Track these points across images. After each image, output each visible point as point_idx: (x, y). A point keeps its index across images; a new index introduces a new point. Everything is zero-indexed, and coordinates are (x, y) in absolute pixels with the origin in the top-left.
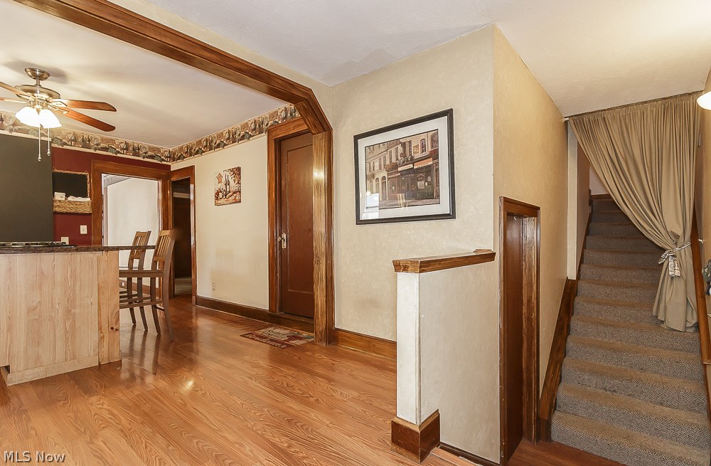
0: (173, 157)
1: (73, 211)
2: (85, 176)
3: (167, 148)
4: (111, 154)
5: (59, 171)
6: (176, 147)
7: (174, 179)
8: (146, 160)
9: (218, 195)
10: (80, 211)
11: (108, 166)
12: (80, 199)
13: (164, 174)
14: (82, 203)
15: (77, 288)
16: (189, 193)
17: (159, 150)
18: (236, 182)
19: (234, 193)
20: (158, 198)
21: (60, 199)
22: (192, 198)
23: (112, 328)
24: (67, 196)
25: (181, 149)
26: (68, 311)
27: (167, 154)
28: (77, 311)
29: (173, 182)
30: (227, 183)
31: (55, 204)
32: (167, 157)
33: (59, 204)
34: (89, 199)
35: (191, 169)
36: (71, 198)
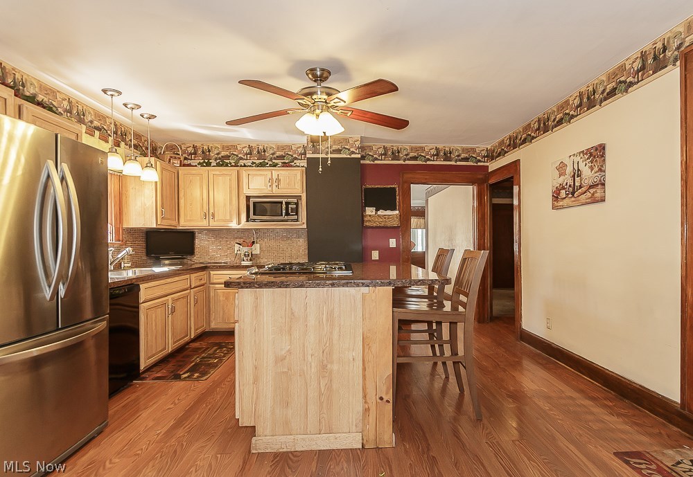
0: (491, 156)
1: (382, 225)
2: (394, 189)
3: (483, 146)
4: (421, 163)
5: (370, 187)
6: (496, 142)
7: (492, 181)
8: (459, 163)
9: (559, 194)
10: (389, 224)
11: (418, 176)
12: (389, 212)
13: (480, 177)
14: (391, 216)
15: (335, 337)
16: (512, 197)
17: (473, 150)
18: (596, 169)
19: (591, 187)
20: (473, 206)
21: (370, 213)
22: (516, 202)
23: (381, 399)
24: (377, 210)
25: (502, 143)
26: (324, 367)
27: (484, 153)
28: (335, 367)
29: (491, 185)
30: (577, 173)
31: (366, 219)
32: (484, 157)
33: (369, 218)
34: (397, 212)
35: (516, 164)
36: (381, 212)
